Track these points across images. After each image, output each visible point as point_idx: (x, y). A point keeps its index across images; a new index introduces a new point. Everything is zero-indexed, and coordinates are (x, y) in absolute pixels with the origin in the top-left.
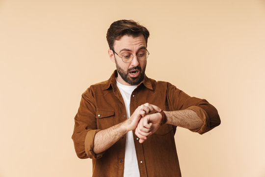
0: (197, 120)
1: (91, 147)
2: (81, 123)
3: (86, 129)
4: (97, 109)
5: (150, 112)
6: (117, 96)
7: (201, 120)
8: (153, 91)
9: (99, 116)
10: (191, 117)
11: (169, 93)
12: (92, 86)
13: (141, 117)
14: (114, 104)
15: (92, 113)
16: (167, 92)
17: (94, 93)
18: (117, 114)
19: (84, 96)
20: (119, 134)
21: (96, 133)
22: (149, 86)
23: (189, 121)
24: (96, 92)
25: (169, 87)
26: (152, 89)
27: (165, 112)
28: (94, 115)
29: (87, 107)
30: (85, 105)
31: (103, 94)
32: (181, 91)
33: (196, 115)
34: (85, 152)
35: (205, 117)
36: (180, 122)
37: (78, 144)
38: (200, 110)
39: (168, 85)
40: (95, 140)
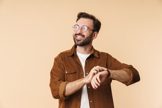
0: (127, 77)
1: (63, 93)
2: (55, 77)
3: (59, 81)
4: (65, 68)
5: (100, 71)
6: (77, 60)
7: (129, 77)
8: (99, 58)
9: (67, 72)
10: (124, 75)
11: (109, 60)
12: (62, 53)
13: (94, 74)
14: (75, 65)
15: (61, 71)
16: (107, 59)
17: (63, 58)
18: (77, 72)
19: (56, 59)
20: (81, 85)
21: (67, 84)
22: (96, 55)
23: (122, 77)
24: (64, 57)
25: (108, 56)
26: (98, 57)
27: (109, 70)
28: (63, 72)
29: (59, 67)
30: (57, 65)
31: (69, 59)
32: (115, 59)
33: (127, 74)
34: (59, 95)
35: (132, 76)
36: (117, 77)
37: (55, 90)
38: (130, 71)
39: (108, 55)
40: (66, 88)
